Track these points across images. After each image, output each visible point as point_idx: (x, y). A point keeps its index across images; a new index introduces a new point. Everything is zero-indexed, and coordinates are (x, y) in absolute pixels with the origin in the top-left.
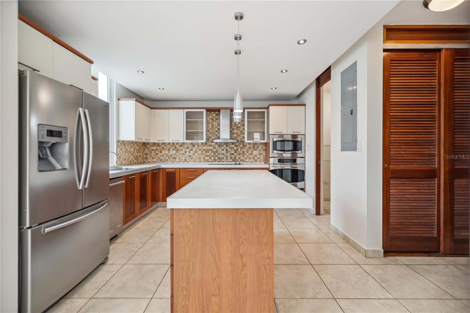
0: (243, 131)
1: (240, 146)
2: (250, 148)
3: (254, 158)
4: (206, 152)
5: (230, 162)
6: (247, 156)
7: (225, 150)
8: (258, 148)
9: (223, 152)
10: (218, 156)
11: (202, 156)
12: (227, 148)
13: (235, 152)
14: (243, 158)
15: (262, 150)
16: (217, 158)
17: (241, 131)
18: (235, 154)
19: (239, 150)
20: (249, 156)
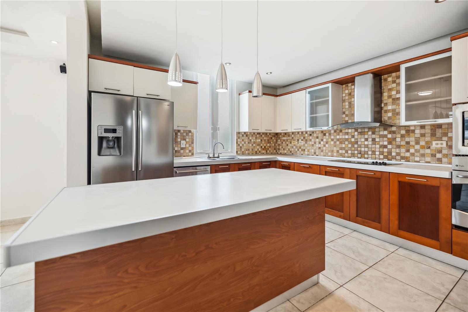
1: (399, 133)
2: (423, 135)
3: (434, 155)
4: (341, 143)
6: (417, 151)
7: (370, 140)
9: (366, 143)
10: (359, 149)
11: (335, 149)
12: (374, 136)
13: (390, 143)
14: (407, 154)
16: (356, 152)
18: (390, 147)
19: (398, 140)
20: (422, 151)
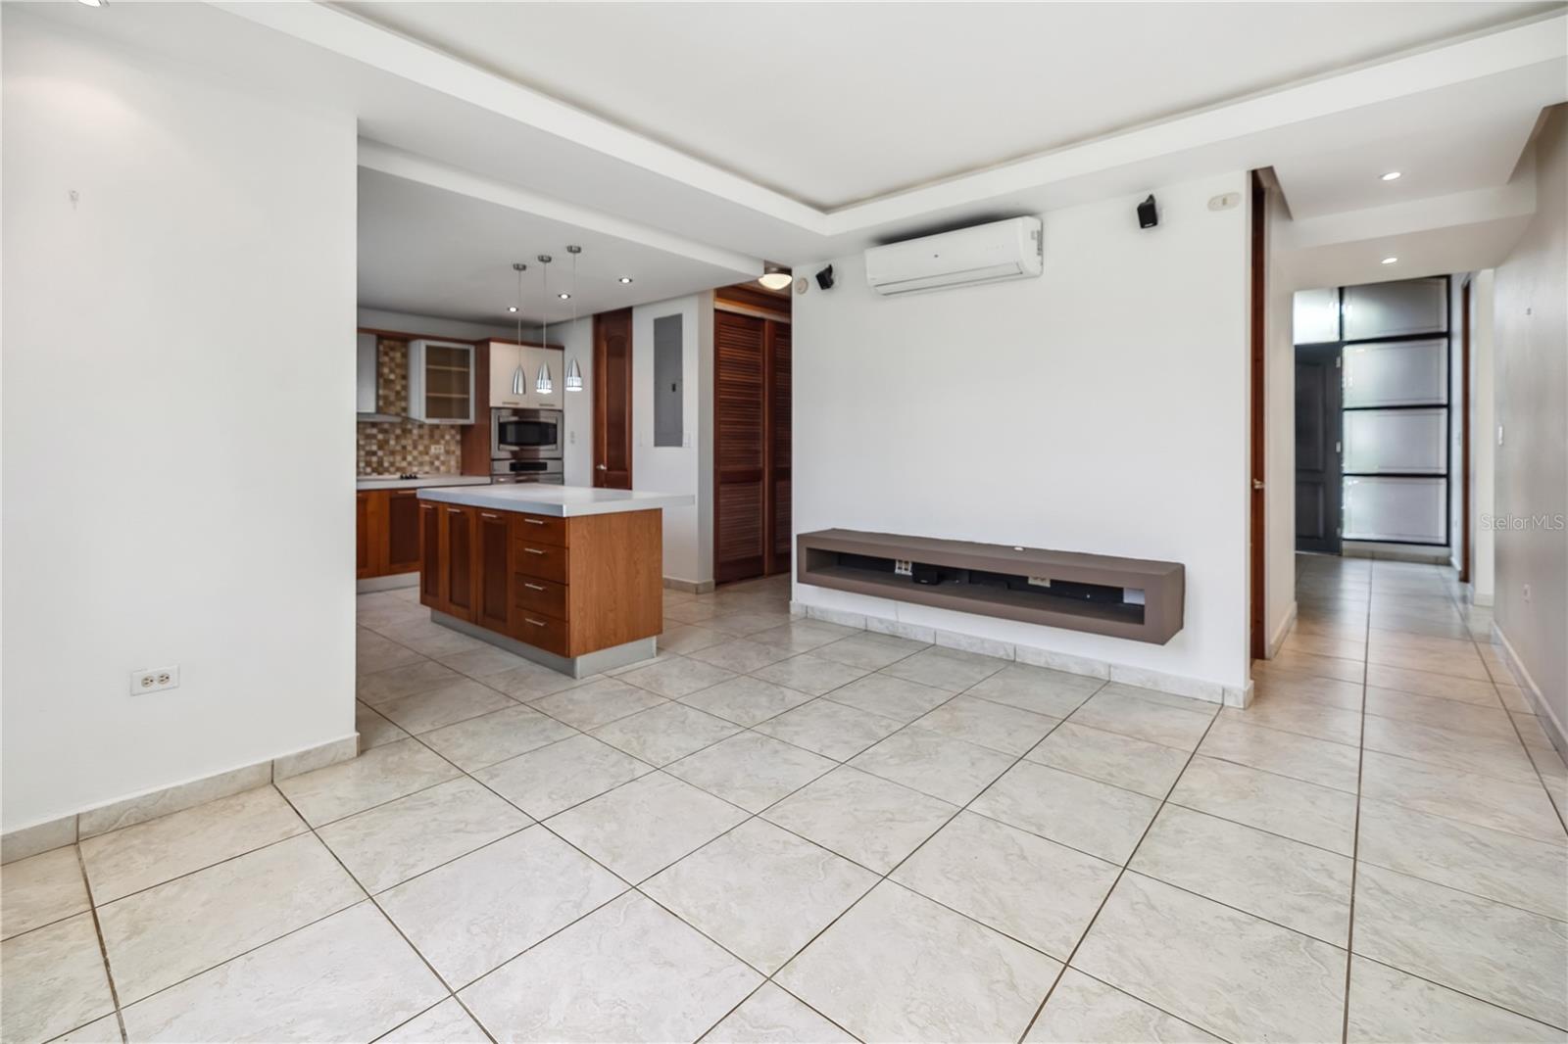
0: (403, 393)
1: (394, 432)
2: (421, 437)
3: (432, 463)
5: (366, 474)
6: (415, 458)
8: (443, 437)
14: (404, 464)
15: (453, 443)
17: (398, 393)
18: (380, 453)
19: (392, 442)
20: (420, 459)
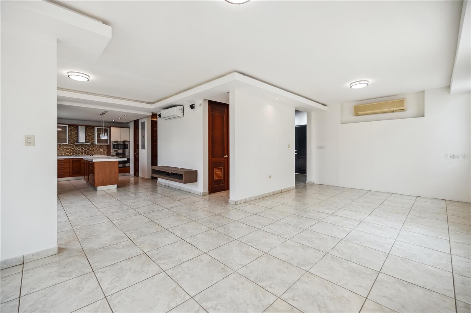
0: (93, 138)
1: (91, 146)
2: (98, 147)
3: (100, 153)
4: (67, 150)
5: (85, 155)
6: (96, 152)
7: (81, 148)
8: (103, 147)
9: (79, 150)
10: (76, 152)
11: (63, 152)
12: (82, 147)
13: (88, 150)
14: (94, 153)
15: (105, 149)
16: (74, 153)
17: (92, 138)
18: (88, 151)
19: (91, 148)
20: (97, 152)
